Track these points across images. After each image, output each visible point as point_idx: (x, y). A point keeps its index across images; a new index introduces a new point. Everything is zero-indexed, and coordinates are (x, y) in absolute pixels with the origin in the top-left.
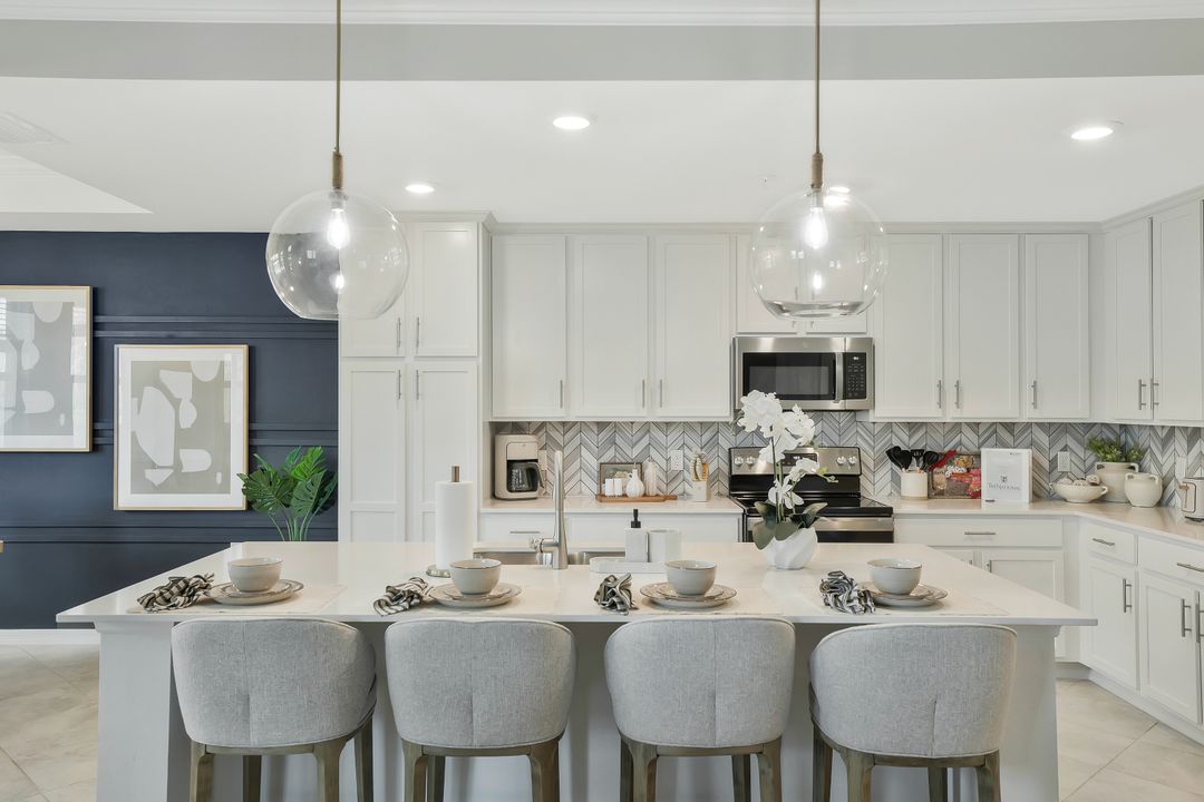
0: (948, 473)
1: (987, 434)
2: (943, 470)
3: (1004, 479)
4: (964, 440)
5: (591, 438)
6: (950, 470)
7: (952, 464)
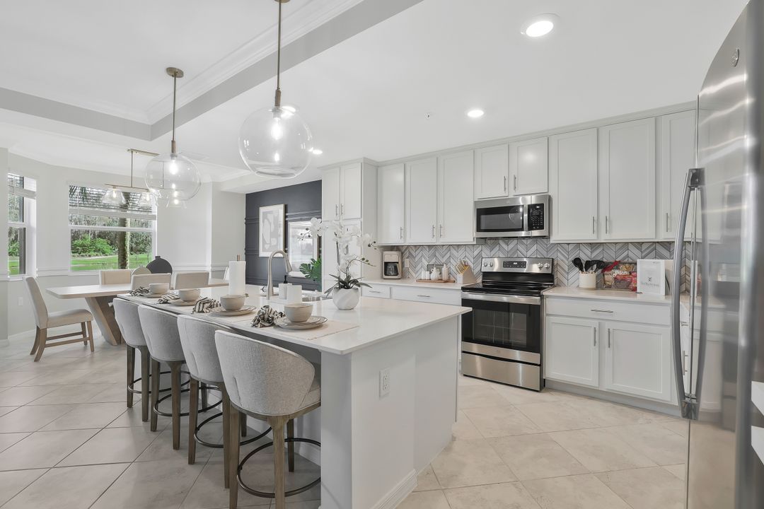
0: (615, 275)
1: (648, 251)
2: (611, 272)
3: (650, 279)
4: (631, 254)
5: (426, 253)
6: (616, 273)
7: (618, 268)
